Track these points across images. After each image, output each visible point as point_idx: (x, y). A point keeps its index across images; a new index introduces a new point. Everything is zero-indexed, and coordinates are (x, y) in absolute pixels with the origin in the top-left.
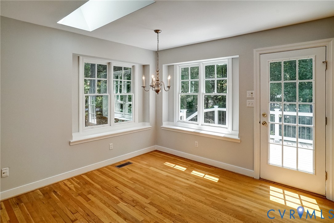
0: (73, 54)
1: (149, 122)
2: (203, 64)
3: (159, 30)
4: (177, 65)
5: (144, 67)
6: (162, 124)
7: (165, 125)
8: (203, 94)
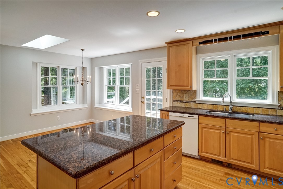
0: (33, 62)
1: (86, 104)
2: (118, 67)
3: (83, 49)
4: (104, 67)
5: (84, 68)
6: (95, 105)
7: (97, 105)
8: (118, 86)
